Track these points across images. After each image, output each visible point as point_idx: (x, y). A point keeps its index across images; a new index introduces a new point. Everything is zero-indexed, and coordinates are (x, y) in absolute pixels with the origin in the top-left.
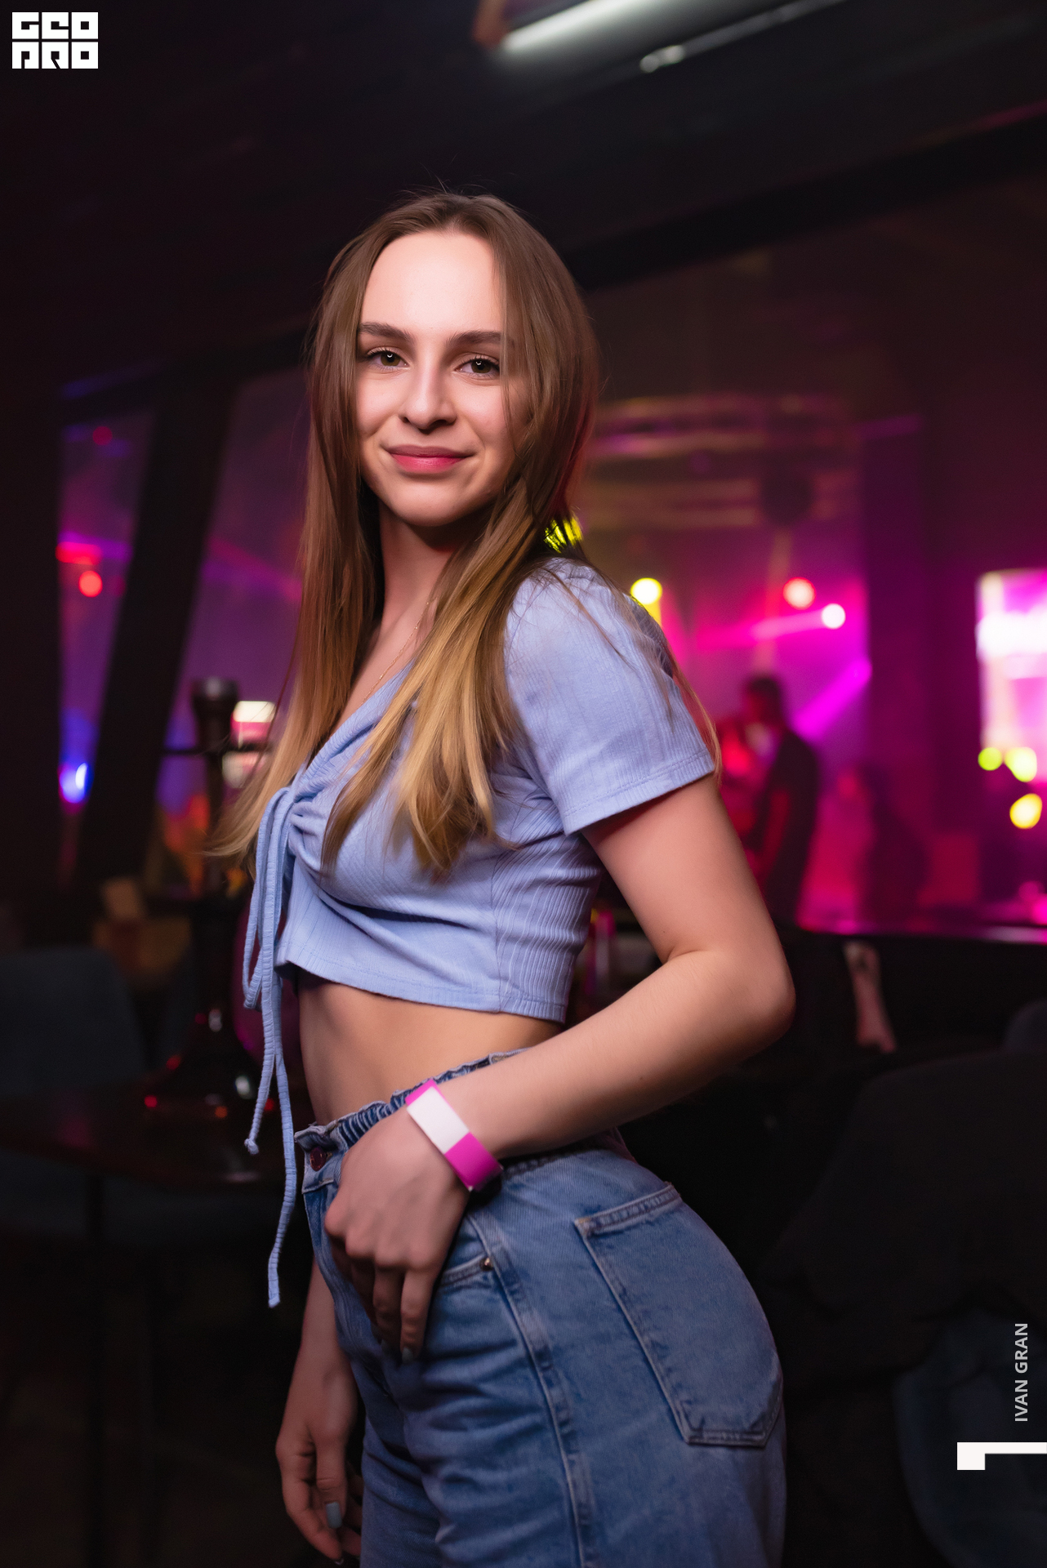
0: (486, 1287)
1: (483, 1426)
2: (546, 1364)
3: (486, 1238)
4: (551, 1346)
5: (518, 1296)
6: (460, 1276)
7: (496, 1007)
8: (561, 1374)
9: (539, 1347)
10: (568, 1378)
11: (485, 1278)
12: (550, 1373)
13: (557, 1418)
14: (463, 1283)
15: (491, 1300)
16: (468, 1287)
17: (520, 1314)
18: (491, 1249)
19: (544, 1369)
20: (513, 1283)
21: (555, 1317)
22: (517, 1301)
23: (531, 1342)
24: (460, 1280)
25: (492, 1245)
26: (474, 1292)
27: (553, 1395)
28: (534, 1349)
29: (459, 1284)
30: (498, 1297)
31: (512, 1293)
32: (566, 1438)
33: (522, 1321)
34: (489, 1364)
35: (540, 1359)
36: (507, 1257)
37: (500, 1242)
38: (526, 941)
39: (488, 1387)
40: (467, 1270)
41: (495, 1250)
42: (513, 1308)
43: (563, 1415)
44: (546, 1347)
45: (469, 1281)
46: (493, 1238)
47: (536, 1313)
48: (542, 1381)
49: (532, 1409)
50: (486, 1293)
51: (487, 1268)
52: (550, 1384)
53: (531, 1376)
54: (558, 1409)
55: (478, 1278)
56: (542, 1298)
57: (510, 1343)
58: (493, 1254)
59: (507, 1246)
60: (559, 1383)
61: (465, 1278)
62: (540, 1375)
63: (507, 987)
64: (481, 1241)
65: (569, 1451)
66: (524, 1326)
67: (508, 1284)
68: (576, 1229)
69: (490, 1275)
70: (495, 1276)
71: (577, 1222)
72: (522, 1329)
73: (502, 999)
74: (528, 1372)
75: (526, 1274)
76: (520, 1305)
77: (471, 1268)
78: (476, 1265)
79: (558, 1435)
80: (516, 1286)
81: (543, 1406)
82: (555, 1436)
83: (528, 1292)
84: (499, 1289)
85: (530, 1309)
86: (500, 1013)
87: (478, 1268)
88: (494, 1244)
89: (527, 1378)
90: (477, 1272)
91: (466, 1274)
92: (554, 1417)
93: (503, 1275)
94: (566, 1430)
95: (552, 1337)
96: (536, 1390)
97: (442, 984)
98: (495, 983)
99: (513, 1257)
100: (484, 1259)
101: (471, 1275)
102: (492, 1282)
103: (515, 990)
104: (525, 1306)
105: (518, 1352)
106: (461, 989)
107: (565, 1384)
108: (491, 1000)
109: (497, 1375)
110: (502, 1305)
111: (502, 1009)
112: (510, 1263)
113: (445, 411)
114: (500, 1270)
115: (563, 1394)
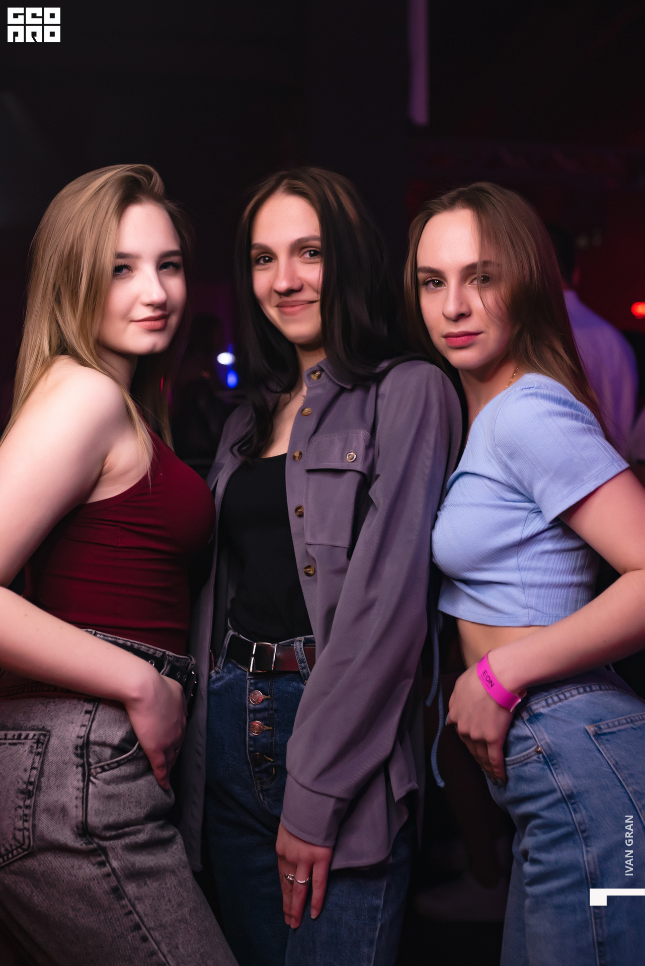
0: (540, 762)
1: (544, 833)
2: (573, 801)
3: (537, 737)
4: (575, 791)
5: (556, 766)
6: (526, 757)
7: (528, 624)
8: (581, 807)
9: (568, 793)
10: (585, 808)
11: (539, 758)
12: (575, 806)
13: (580, 829)
14: (528, 760)
15: (543, 769)
16: (531, 763)
17: (557, 776)
18: (540, 743)
19: (572, 804)
20: (554, 759)
21: (576, 777)
22: (555, 769)
23: (564, 790)
24: (526, 759)
25: (540, 740)
26: (534, 765)
27: (577, 817)
28: (566, 794)
29: (527, 761)
30: (546, 767)
31: (553, 765)
32: (586, 839)
33: (558, 779)
34: (544, 802)
35: (570, 799)
36: (549, 747)
37: (545, 739)
38: (541, 586)
39: (545, 814)
40: (529, 753)
41: (542, 743)
42: (554, 773)
43: (583, 827)
44: (572, 793)
45: (531, 760)
46: (541, 737)
47: (566, 775)
48: (571, 810)
49: (567, 824)
50: (540, 765)
51: (539, 752)
52: (575, 811)
53: (566, 807)
54: (580, 824)
55: (535, 758)
56: (569, 767)
57: (552, 791)
58: (541, 745)
59: (548, 740)
60: (580, 811)
61: (529, 758)
62: (570, 806)
63: (532, 612)
64: (535, 739)
65: (587, 846)
66: (559, 782)
67: (551, 761)
68: (587, 731)
69: (541, 756)
70: (544, 757)
71: (587, 727)
72: (559, 784)
73: (530, 618)
74: (564, 805)
75: (560, 755)
76: (557, 771)
77: (531, 752)
78: (534, 751)
79: (581, 838)
80: (555, 762)
81: (571, 822)
82: (580, 838)
83: (561, 764)
84: (546, 763)
85: (562, 773)
86: (531, 626)
87: (535, 753)
88: (542, 740)
89: (564, 808)
90: (535, 755)
91: (529, 756)
92: (578, 829)
93: (548, 756)
94: (585, 835)
95: (575, 787)
96: (568, 814)
97: (500, 615)
98: (526, 611)
99: (552, 746)
100: (538, 748)
101: (531, 756)
102: (542, 759)
103: (538, 613)
104: (560, 771)
105: (558, 795)
106: (508, 616)
107: (584, 812)
108: (525, 620)
109: (549, 807)
110: (548, 771)
111: (531, 624)
112: (551, 749)
113: (464, 310)
114: (546, 753)
115: (583, 817)
